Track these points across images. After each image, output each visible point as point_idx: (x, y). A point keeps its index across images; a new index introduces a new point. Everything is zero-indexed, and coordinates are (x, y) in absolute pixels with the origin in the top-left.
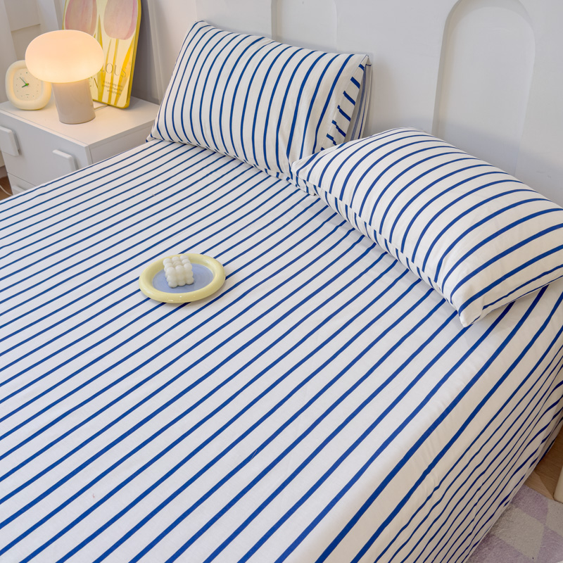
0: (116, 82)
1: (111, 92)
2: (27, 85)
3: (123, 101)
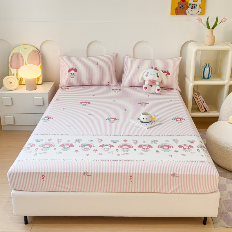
2: (11, 83)
3: (40, 82)
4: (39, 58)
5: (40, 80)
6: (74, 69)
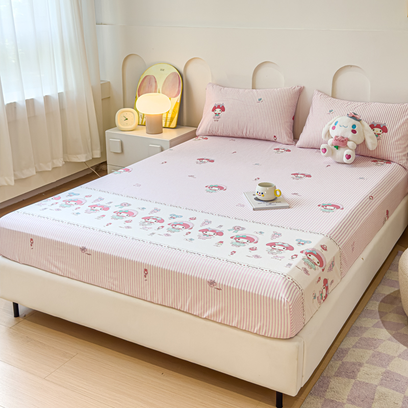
0: (170, 116)
1: (166, 121)
2: (127, 119)
3: (174, 124)
4: (179, 85)
5: (173, 121)
6: (221, 106)
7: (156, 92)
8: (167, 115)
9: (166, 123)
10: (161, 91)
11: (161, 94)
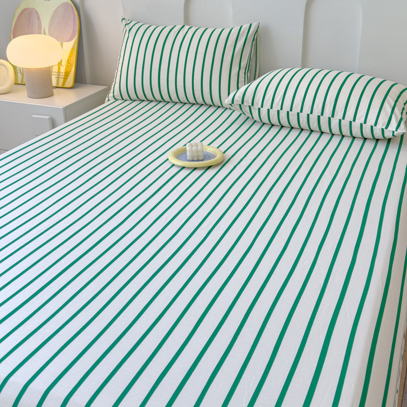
4: (74, 22)
5: (69, 76)
7: (40, 33)
8: (59, 68)
9: (58, 81)
10: (47, 31)
11: (47, 36)
